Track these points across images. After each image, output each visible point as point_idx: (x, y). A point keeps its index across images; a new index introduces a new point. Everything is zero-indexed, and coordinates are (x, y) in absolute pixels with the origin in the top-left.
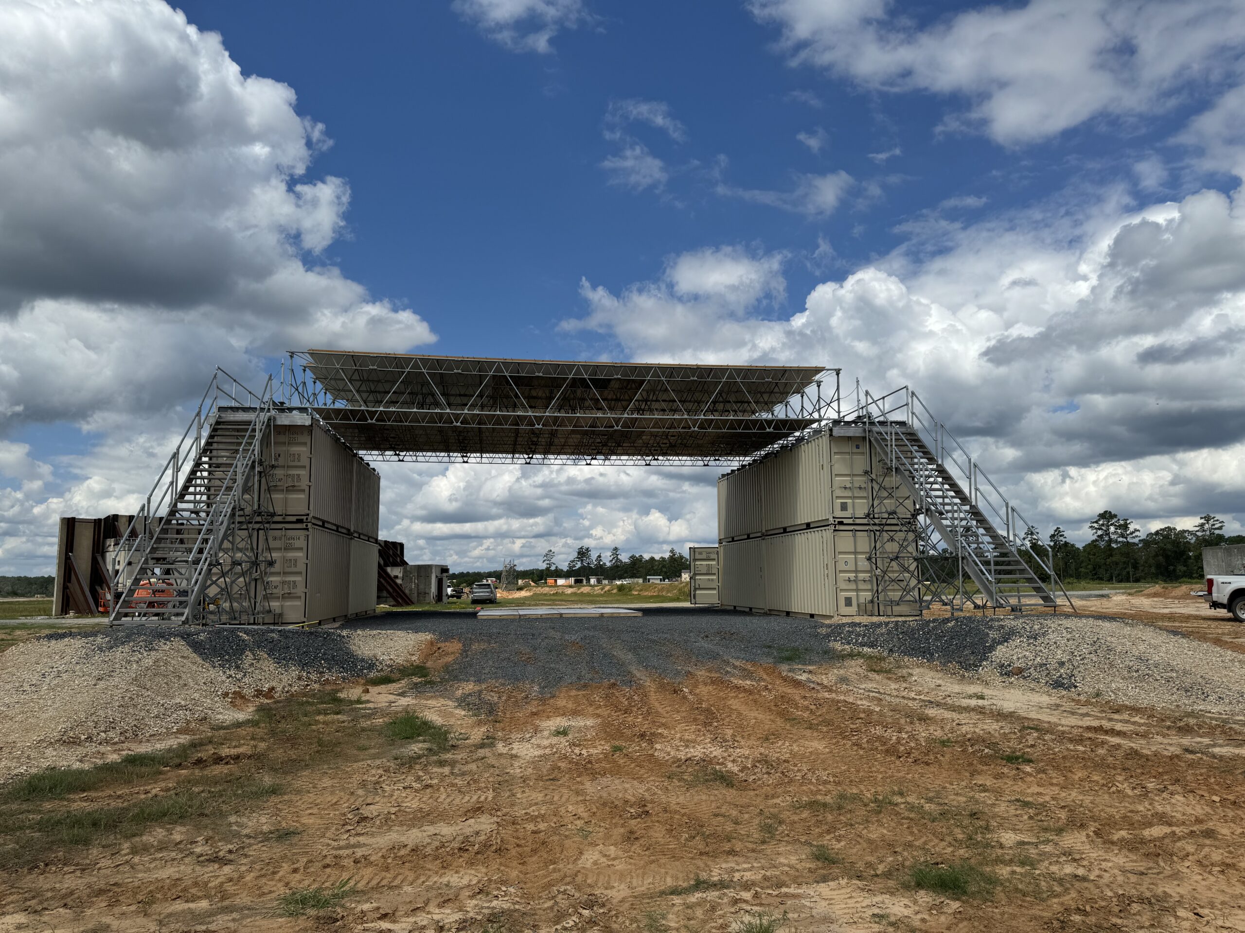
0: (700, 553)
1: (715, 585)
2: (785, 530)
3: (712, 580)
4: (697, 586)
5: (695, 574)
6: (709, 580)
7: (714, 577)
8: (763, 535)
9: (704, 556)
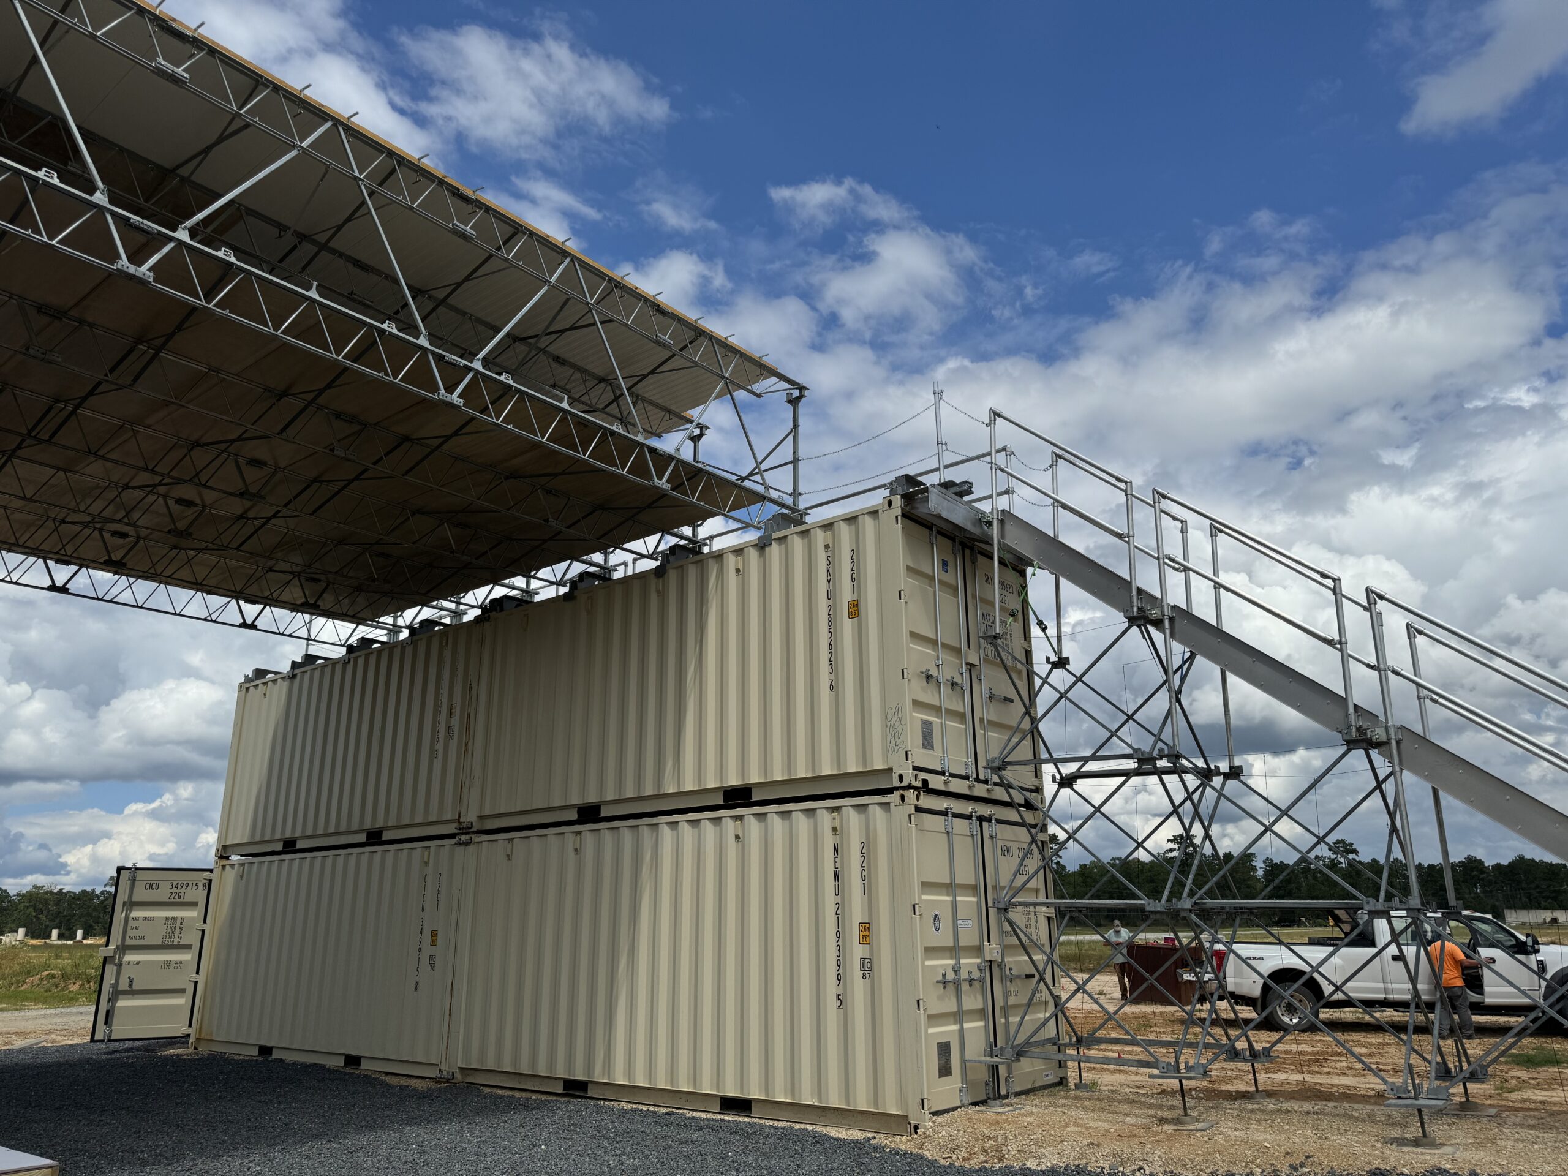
0: (151, 886)
1: (184, 980)
2: (589, 814)
3: (179, 964)
4: (123, 985)
5: (123, 949)
6: (167, 964)
7: (187, 957)
8: (467, 830)
9: (164, 893)
